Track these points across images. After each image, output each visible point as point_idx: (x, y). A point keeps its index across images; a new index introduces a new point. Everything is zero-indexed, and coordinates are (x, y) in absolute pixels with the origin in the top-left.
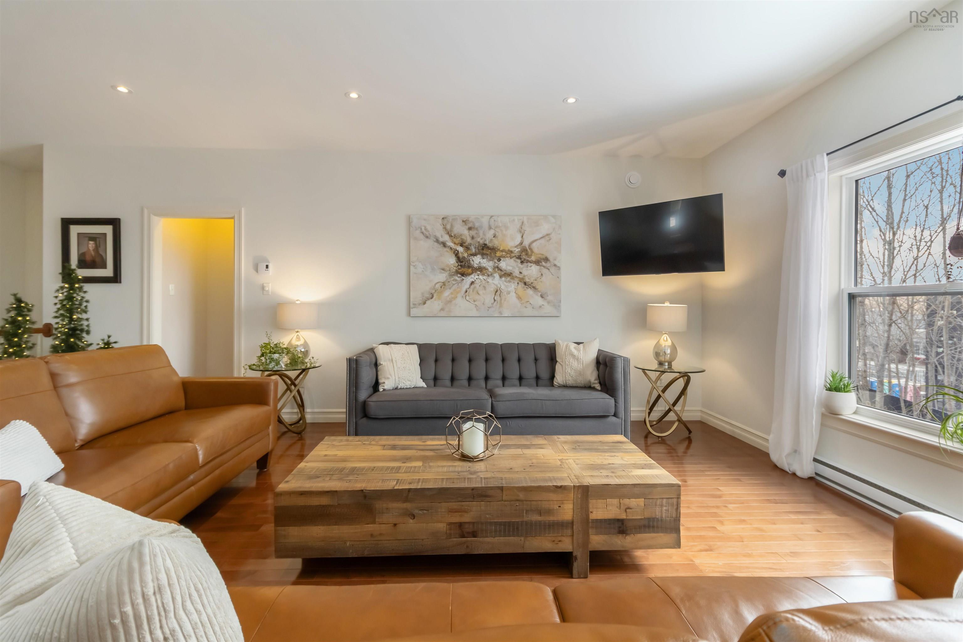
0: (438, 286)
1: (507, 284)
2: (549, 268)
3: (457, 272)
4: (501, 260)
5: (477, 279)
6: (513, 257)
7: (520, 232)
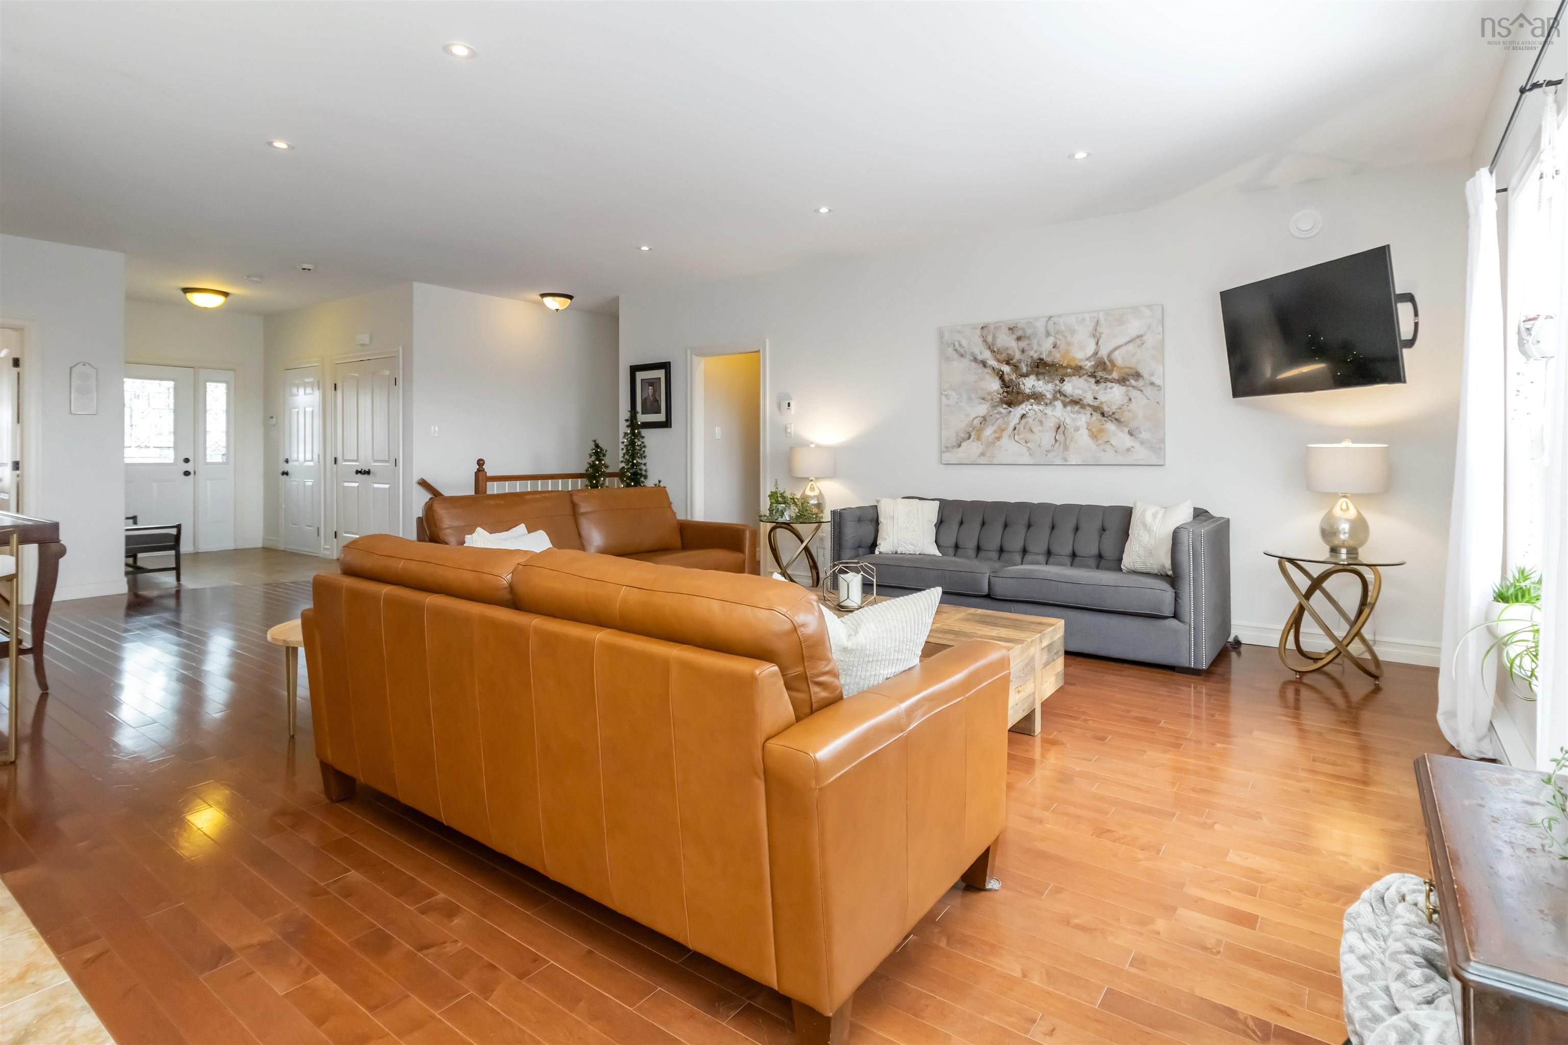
0: (977, 422)
1: (1074, 416)
2: (1142, 388)
3: (1002, 402)
4: (1064, 381)
5: (1029, 410)
6: (1084, 375)
7: (1094, 336)
